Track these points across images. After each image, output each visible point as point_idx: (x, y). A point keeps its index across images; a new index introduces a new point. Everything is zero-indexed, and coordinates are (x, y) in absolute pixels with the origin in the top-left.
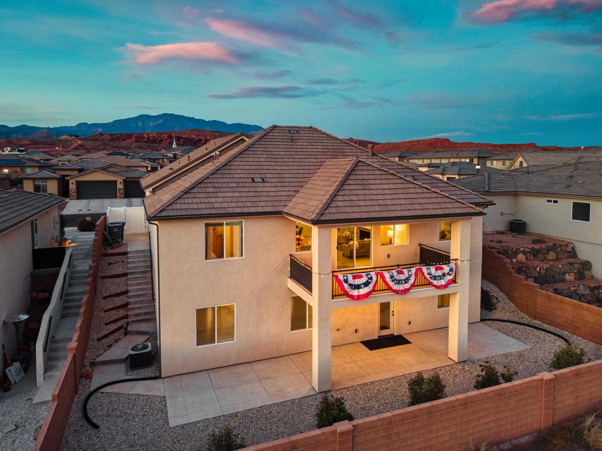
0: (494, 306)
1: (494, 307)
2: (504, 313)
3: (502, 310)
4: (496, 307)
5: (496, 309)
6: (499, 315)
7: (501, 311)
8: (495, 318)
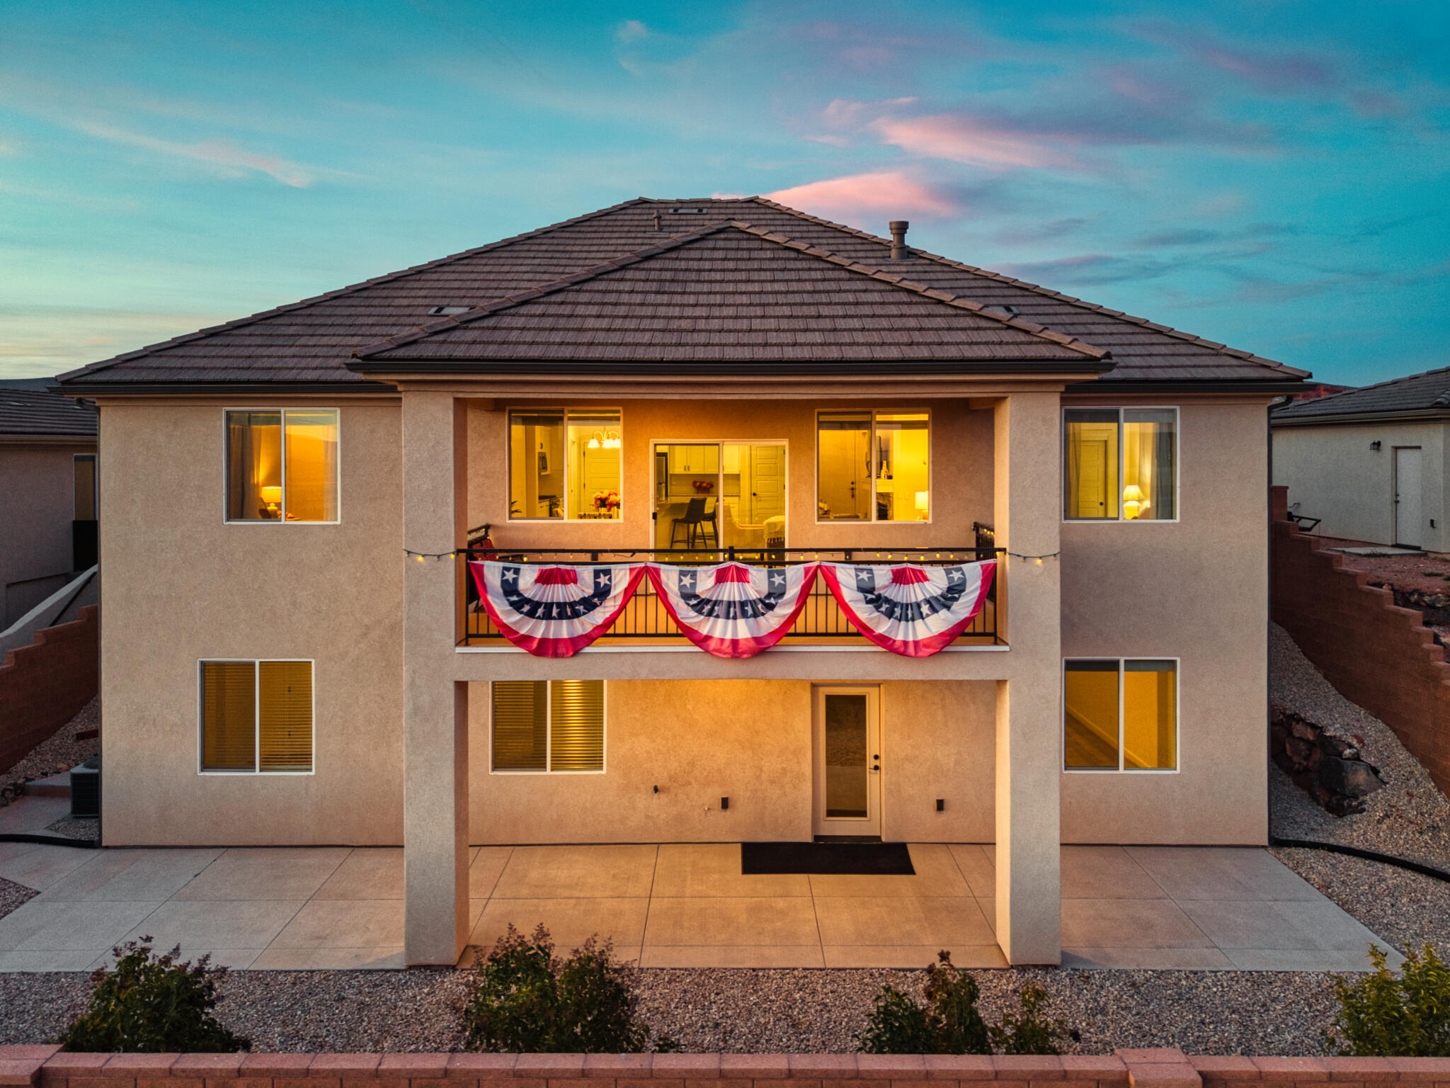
0: (1356, 798)
1: (1354, 803)
2: (1391, 828)
3: (1387, 816)
4: (1364, 802)
5: (1364, 810)
6: (1365, 833)
7: (1379, 822)
8: (1343, 843)
